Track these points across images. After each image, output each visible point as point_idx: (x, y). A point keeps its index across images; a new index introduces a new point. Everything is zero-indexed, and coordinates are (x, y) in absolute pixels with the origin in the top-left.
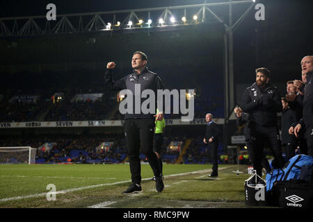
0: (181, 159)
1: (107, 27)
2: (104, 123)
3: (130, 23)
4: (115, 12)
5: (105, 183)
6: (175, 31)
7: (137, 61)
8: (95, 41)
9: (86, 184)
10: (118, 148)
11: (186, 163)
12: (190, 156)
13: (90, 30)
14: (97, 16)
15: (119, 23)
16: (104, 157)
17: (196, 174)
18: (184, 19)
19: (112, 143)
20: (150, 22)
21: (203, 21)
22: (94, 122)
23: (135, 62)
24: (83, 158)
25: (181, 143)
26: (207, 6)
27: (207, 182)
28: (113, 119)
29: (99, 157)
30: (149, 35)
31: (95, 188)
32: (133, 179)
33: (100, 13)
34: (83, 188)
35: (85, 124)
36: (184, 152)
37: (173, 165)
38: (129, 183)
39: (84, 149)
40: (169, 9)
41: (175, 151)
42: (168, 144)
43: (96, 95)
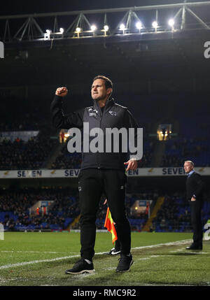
0: (150, 225)
1: (45, 35)
2: (40, 174)
3: (78, 30)
4: (56, 14)
5: (41, 258)
6: (142, 42)
7: (99, 89)
8: (27, 55)
9: (13, 261)
10: (60, 209)
11: (157, 231)
12: (163, 220)
13: (20, 40)
14: (31, 19)
15: (62, 30)
16: (40, 222)
17: (172, 246)
18: (155, 25)
19: (52, 202)
20: (106, 28)
21: (182, 27)
22: (26, 171)
23: (96, 90)
24: (11, 223)
25: (151, 201)
26: (188, 7)
27: (187, 258)
28: (53, 168)
29: (33, 222)
30: (105, 47)
31: (26, 266)
32: (82, 252)
33: (35, 15)
34: (10, 266)
35: (13, 174)
36: (155, 216)
37: (138, 233)
38: (76, 259)
39: (12, 210)
40: (134, 11)
41: (141, 214)
42: (132, 204)
43: (29, 133)
